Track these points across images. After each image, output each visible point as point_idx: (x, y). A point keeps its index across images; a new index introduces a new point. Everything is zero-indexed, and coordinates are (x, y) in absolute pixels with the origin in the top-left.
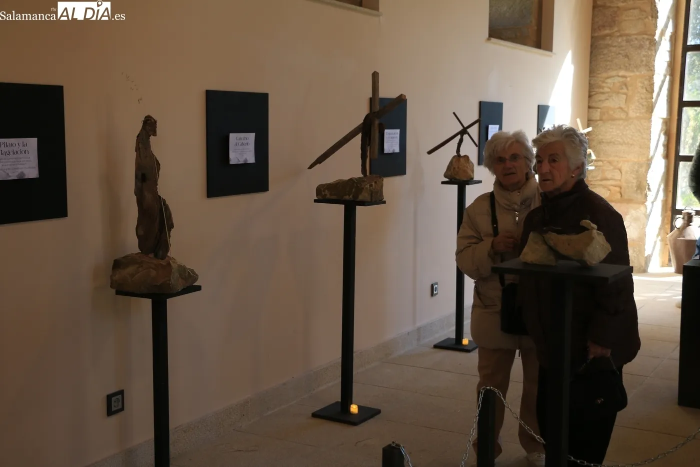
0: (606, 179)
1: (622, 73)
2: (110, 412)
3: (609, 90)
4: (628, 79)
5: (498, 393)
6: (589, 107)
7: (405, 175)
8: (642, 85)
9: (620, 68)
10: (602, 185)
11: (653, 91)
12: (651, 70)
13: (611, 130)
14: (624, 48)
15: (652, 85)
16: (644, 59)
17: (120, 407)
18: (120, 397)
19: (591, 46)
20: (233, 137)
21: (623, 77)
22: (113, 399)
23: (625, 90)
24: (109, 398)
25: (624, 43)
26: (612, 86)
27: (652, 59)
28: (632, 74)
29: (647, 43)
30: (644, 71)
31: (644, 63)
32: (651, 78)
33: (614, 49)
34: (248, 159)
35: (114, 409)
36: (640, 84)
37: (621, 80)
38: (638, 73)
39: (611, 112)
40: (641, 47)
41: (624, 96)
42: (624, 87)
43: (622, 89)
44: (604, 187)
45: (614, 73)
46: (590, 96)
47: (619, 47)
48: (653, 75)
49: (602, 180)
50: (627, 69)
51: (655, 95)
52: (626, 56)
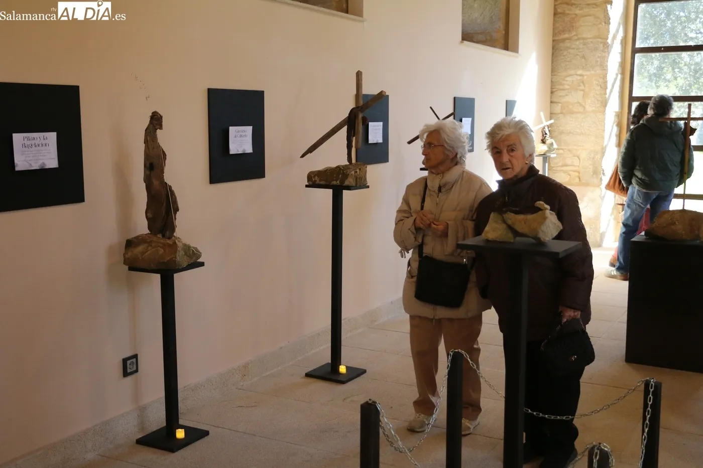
0: (566, 165)
1: (580, 72)
2: (126, 374)
3: (568, 87)
4: (585, 77)
5: (465, 354)
6: (551, 102)
7: (387, 163)
8: (597, 82)
9: (578, 68)
10: (562, 170)
11: (606, 88)
12: (605, 69)
13: (570, 122)
14: (580, 50)
15: (605, 82)
16: (599, 59)
17: (135, 369)
18: (134, 360)
19: (553, 48)
20: (232, 130)
21: (580, 75)
22: (129, 362)
23: (582, 87)
24: (125, 361)
25: (581, 46)
26: (570, 83)
27: (606, 60)
28: (588, 73)
29: (601, 45)
30: (598, 71)
31: (599, 63)
32: (605, 77)
33: (572, 51)
34: (246, 149)
35: (129, 371)
36: (595, 82)
37: (579, 78)
38: (593, 72)
39: (571, 107)
40: (596, 49)
41: (582, 92)
42: (582, 84)
43: (580, 86)
44: (565, 172)
45: (572, 72)
46: (552, 92)
47: (577, 49)
48: (606, 74)
49: (563, 166)
50: (583, 68)
51: (608, 91)
52: (583, 57)
